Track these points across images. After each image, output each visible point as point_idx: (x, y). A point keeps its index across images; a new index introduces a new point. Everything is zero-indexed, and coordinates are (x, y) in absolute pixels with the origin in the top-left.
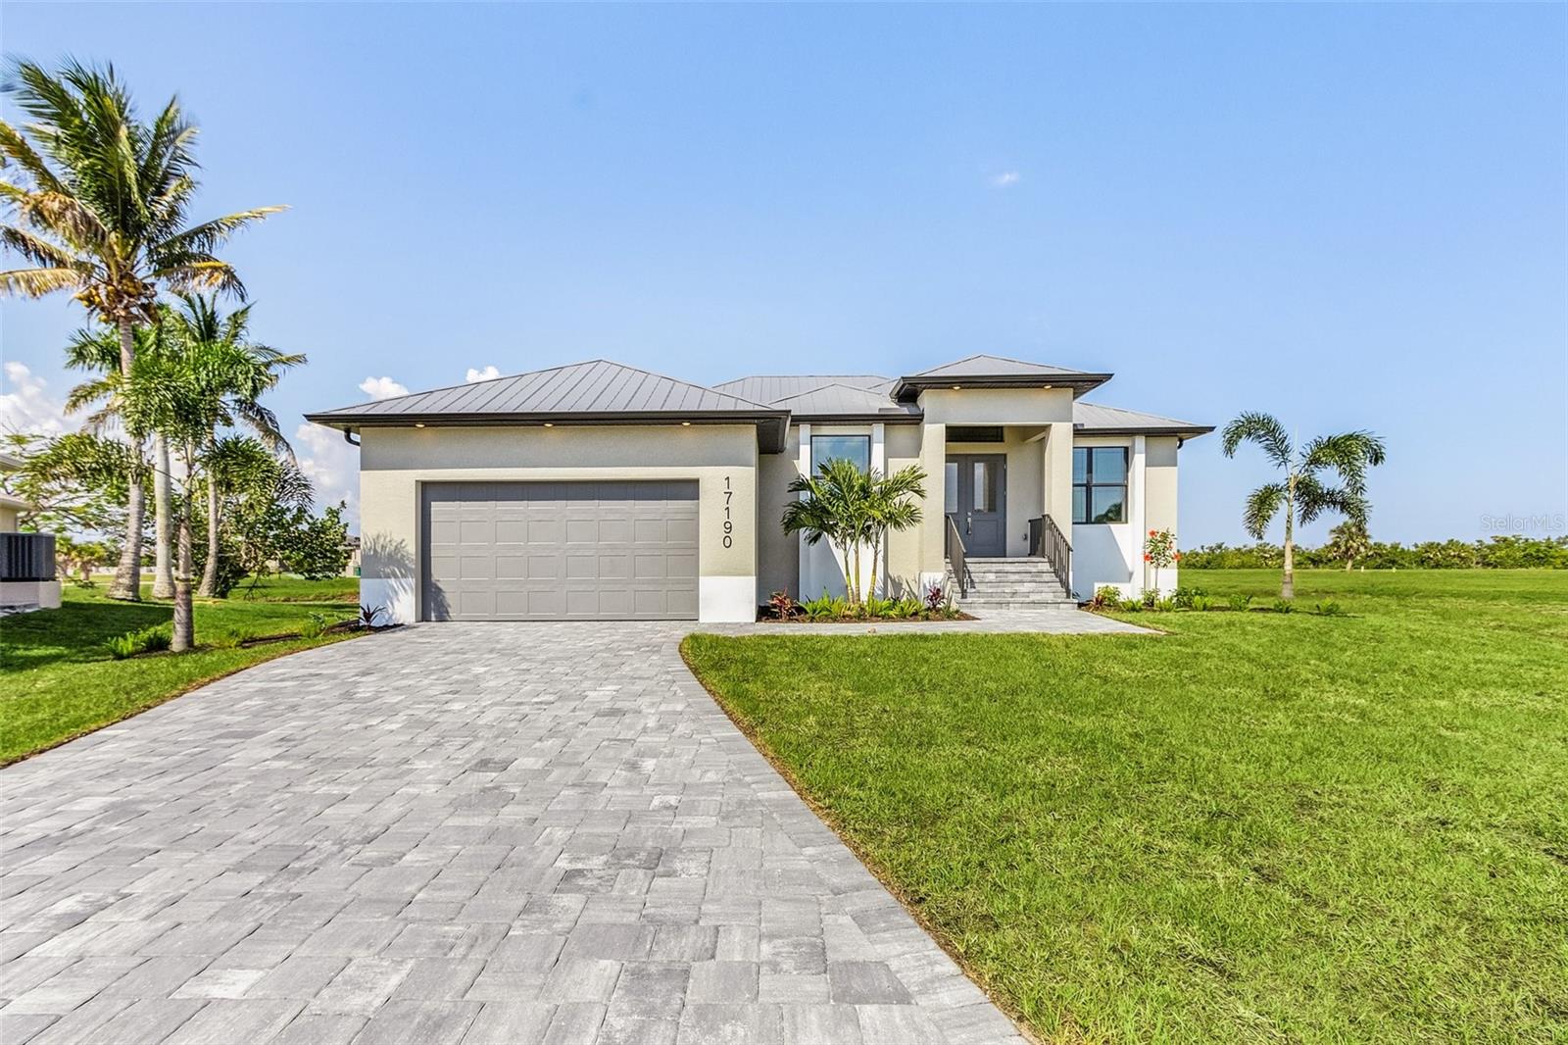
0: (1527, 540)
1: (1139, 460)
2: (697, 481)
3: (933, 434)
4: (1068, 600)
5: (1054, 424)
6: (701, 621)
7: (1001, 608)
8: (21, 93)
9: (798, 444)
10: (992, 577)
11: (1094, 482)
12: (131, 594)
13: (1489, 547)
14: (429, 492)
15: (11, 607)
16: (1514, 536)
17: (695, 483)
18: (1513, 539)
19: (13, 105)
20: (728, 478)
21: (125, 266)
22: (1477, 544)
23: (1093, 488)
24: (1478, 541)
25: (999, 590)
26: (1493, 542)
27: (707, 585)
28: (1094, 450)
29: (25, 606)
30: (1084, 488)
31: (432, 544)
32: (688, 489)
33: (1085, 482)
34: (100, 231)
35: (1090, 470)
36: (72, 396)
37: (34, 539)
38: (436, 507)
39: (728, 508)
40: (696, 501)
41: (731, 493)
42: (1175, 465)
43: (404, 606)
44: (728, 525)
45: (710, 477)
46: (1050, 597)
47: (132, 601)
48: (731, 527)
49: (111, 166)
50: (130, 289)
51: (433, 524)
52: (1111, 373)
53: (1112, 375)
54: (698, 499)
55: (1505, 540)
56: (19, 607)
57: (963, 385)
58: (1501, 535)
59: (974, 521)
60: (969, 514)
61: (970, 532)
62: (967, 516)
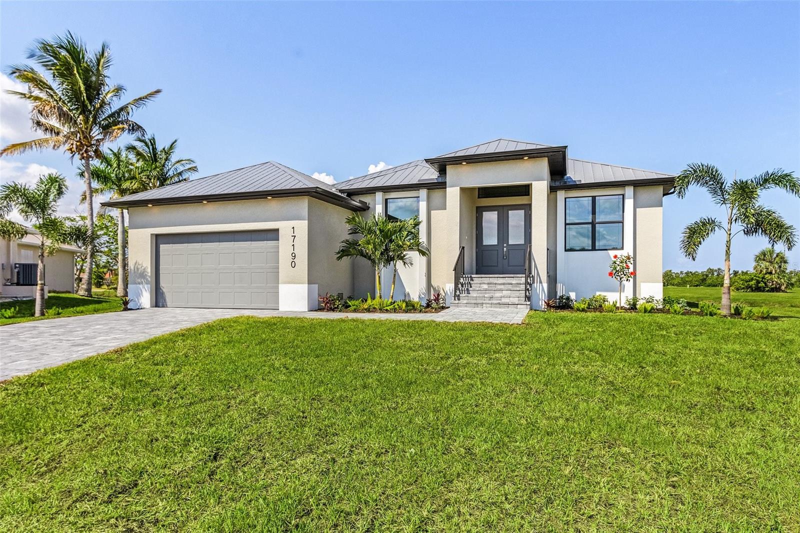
1: (629, 203)
2: (278, 230)
3: (453, 194)
4: (525, 303)
5: (533, 183)
6: (280, 310)
7: (478, 307)
8: (38, 57)
9: (375, 204)
10: (486, 286)
11: (597, 221)
12: (87, 293)
14: (159, 239)
15: (16, 297)
17: (277, 230)
19: (35, 63)
20: (293, 228)
21: (86, 132)
23: (597, 225)
25: (481, 295)
27: (283, 289)
28: (597, 198)
29: (24, 297)
30: (590, 226)
31: (160, 267)
32: (273, 234)
33: (591, 221)
34: (70, 117)
35: (594, 212)
36: (83, 195)
37: (33, 267)
38: (163, 247)
39: (293, 245)
40: (278, 241)
41: (295, 236)
42: (662, 206)
43: (146, 299)
44: (294, 255)
45: (284, 227)
46: (516, 301)
47: (87, 296)
48: (295, 256)
49: (75, 85)
50: (87, 143)
51: (161, 256)
52: (566, 145)
53: (567, 146)
54: (278, 240)
56: (19, 297)
57: (467, 161)
59: (508, 250)
60: (505, 245)
61: (505, 258)
62: (504, 247)
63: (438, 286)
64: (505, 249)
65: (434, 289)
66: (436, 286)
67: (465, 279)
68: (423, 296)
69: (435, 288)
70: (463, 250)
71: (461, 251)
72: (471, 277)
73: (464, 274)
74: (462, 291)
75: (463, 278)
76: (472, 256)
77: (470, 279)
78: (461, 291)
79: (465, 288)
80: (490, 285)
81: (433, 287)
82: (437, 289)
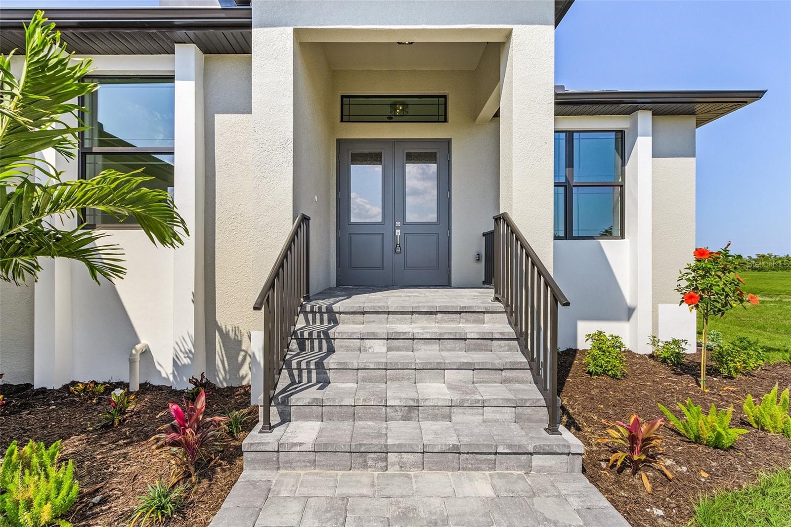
0: (776, 256)
1: (643, 146)
11: (576, 180)
13: (755, 260)
16: (768, 254)
18: (768, 256)
22: (748, 258)
23: (575, 190)
24: (748, 257)
26: (757, 257)
28: (576, 135)
33: (564, 180)
35: (570, 164)
55: (763, 256)
58: (761, 254)
59: (404, 235)
60: (398, 224)
61: (398, 250)
62: (395, 228)
63: (236, 329)
64: (398, 232)
65: (225, 336)
66: (229, 328)
67: (310, 316)
68: (186, 361)
69: (227, 333)
70: (303, 227)
71: (299, 226)
72: (330, 311)
73: (308, 299)
74: (300, 370)
75: (306, 313)
76: (329, 246)
77: (326, 316)
78: (296, 372)
79: (311, 356)
80: (396, 343)
81: (220, 330)
82: (232, 335)
